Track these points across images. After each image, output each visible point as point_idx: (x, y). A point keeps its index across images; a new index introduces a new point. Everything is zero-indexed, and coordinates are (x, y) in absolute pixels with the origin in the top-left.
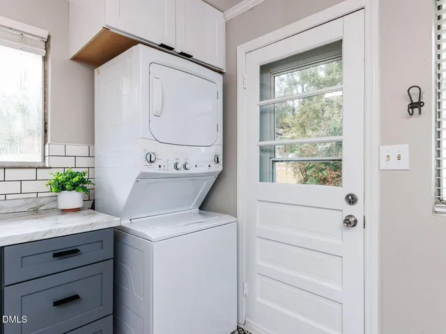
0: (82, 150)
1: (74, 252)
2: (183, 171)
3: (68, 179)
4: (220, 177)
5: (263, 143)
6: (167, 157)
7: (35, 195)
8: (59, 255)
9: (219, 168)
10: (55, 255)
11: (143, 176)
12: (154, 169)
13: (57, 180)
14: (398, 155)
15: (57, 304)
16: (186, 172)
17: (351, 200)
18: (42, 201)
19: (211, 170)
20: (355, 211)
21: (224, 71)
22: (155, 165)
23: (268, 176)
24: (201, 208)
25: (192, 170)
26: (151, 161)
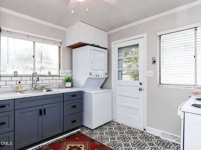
0: (69, 71)
1: (75, 96)
2: (98, 77)
3: (69, 79)
4: (107, 78)
5: (119, 69)
6: (94, 73)
7: (59, 83)
8: (73, 96)
9: (106, 76)
10: (72, 96)
11: (89, 78)
12: (91, 76)
13: (66, 79)
14: (151, 73)
15: (72, 107)
16: (96, 77)
17: (141, 84)
18: (61, 85)
19: (105, 77)
20: (142, 87)
21: (108, 48)
22: (92, 75)
23: (120, 78)
24: (101, 88)
25: (100, 77)
26: (91, 75)
